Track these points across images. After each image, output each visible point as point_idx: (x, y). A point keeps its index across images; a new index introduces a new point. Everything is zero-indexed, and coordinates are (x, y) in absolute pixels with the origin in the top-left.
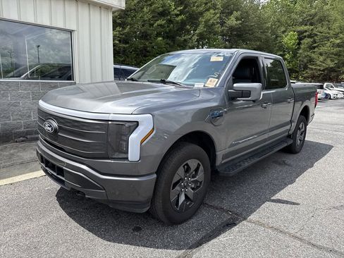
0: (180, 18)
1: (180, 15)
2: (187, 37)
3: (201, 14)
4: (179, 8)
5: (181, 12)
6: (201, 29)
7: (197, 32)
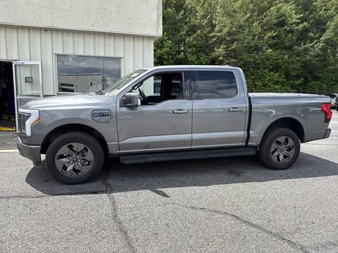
0: (301, 26)
1: (302, 23)
2: (308, 45)
3: (331, 17)
4: (298, 16)
5: (303, 20)
6: (328, 34)
7: (323, 38)
